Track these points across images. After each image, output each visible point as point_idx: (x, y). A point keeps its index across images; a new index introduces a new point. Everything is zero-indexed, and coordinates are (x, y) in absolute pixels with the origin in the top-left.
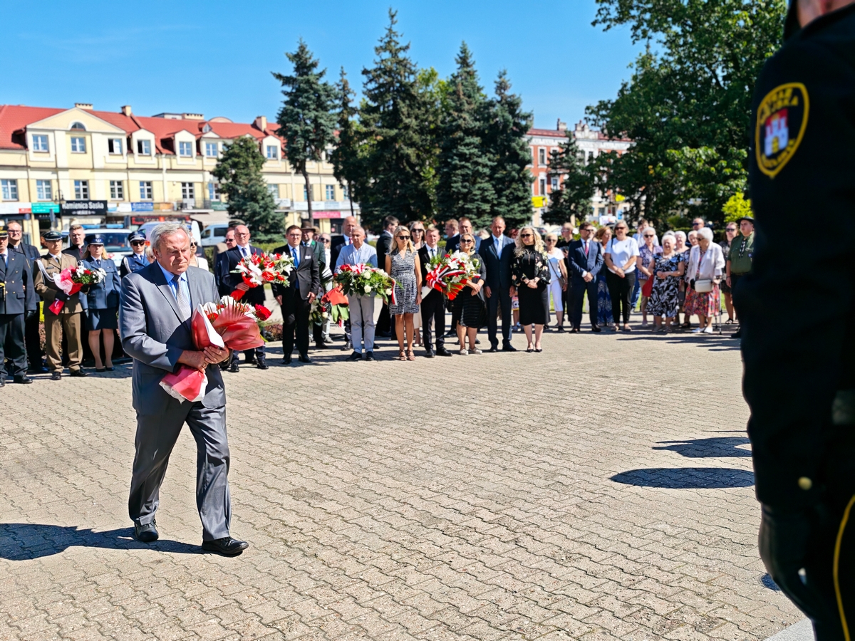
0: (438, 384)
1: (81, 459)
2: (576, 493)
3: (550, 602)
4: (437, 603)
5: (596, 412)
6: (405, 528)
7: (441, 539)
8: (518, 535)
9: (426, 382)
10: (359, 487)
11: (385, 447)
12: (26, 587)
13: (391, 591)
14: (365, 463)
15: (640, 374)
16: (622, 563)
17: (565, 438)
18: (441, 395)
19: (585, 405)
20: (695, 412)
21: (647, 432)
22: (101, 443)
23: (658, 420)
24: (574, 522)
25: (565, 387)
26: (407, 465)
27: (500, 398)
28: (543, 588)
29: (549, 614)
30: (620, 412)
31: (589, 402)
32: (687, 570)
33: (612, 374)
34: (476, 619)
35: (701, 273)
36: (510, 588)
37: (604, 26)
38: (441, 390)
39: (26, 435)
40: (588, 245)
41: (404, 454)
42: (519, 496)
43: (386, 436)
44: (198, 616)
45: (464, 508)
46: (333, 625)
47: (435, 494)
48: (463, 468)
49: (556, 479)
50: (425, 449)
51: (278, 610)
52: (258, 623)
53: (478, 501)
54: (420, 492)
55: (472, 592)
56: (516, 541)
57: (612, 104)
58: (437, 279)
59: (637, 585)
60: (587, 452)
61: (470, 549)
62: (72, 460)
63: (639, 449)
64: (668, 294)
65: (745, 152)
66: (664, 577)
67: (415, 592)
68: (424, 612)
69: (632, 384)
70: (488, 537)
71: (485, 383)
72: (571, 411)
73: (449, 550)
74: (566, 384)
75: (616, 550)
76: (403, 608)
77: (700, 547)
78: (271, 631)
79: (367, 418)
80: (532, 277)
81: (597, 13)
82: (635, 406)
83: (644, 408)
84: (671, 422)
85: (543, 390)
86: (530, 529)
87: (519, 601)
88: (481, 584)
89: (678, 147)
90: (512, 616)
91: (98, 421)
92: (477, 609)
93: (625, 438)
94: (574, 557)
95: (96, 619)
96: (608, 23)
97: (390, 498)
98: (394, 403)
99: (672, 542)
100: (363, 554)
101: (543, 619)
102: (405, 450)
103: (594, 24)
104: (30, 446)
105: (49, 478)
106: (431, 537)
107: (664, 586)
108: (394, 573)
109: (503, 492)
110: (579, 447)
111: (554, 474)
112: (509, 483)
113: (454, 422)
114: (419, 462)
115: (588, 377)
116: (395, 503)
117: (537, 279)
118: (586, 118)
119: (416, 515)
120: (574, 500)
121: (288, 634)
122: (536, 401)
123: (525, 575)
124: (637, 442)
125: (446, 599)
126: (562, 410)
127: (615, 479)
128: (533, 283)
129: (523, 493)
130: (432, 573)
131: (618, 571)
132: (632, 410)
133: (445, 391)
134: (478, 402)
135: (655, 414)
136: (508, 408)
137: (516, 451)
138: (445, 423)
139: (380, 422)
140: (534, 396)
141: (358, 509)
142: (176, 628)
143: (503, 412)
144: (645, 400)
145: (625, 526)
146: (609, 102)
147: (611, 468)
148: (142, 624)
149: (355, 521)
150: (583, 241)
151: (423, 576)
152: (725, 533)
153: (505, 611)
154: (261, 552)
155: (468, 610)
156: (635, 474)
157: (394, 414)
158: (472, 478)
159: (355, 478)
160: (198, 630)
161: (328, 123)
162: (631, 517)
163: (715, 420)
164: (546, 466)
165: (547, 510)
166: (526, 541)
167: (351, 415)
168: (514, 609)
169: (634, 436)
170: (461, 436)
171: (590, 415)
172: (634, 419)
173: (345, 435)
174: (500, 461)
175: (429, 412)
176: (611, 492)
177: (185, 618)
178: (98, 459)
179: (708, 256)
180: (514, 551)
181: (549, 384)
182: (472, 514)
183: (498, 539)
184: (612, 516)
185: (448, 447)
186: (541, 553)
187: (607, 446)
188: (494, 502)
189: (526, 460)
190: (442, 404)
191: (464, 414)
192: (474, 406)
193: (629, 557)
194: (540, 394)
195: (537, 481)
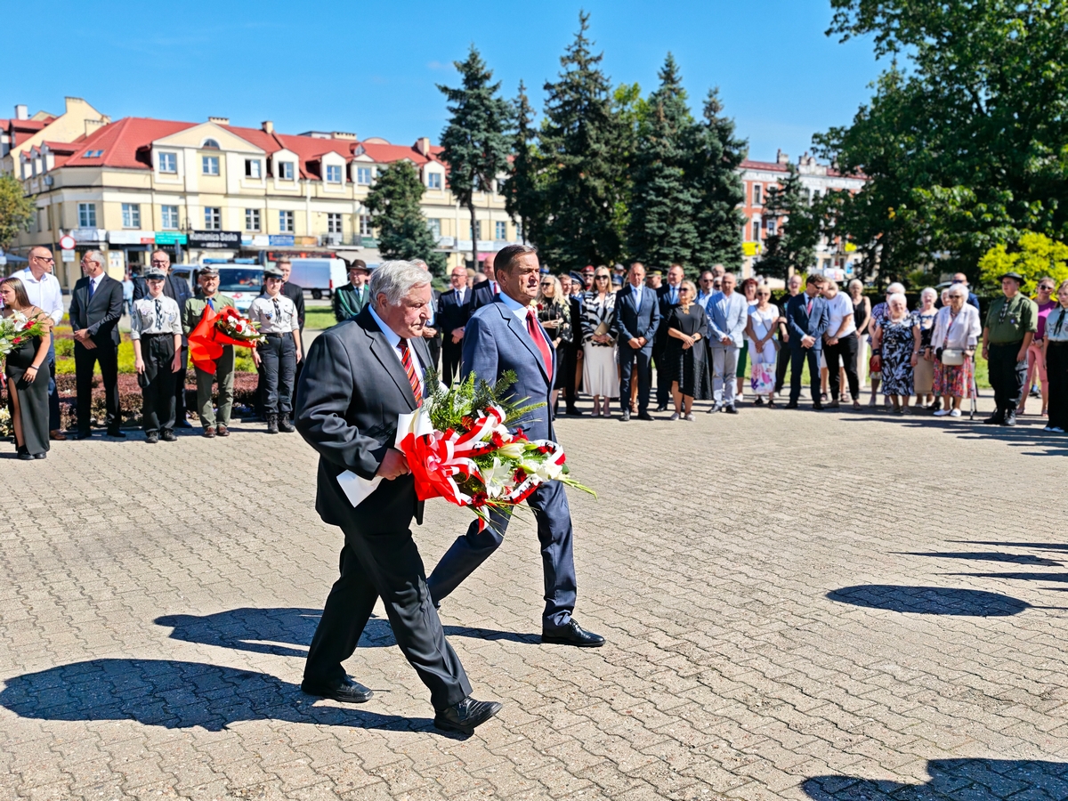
0: (613, 466)
1: (173, 539)
2: (779, 616)
3: (738, 764)
4: (590, 756)
5: (810, 511)
7: (601, 669)
8: (701, 669)
9: (599, 463)
10: (504, 592)
12: (81, 700)
13: (532, 735)
14: (514, 562)
15: (868, 465)
16: (836, 715)
17: (769, 542)
18: (615, 480)
19: (796, 502)
20: (938, 518)
21: (874, 541)
22: (199, 520)
23: (889, 525)
24: (775, 655)
25: (772, 477)
27: (689, 487)
28: (730, 744)
29: (736, 781)
30: (840, 513)
31: (802, 498)
32: (923, 730)
33: (832, 463)
34: (638, 782)
35: (950, 341)
36: (686, 741)
37: (841, 36)
38: (616, 473)
39: (111, 506)
40: (812, 304)
42: (706, 616)
44: (285, 753)
45: (635, 628)
46: (454, 778)
47: (599, 608)
48: (637, 575)
49: (754, 596)
51: (385, 752)
52: (358, 768)
53: (654, 620)
55: (637, 743)
56: (698, 677)
57: (846, 132)
59: (854, 748)
60: (797, 562)
61: (639, 684)
62: (161, 540)
63: (864, 562)
65: (1011, 194)
66: (891, 739)
67: (563, 738)
68: (573, 767)
69: (857, 477)
70: (663, 669)
71: (672, 468)
72: (778, 507)
73: (610, 683)
74: (774, 473)
75: (828, 697)
76: (546, 759)
77: (941, 699)
78: (374, 780)
81: (832, 19)
82: (860, 505)
83: (871, 508)
84: (905, 528)
85: (744, 480)
86: (717, 661)
87: (697, 759)
88: (649, 733)
89: (927, 186)
90: (687, 780)
91: (198, 493)
92: (642, 768)
93: (845, 547)
94: (774, 703)
95: (159, 749)
96: (846, 32)
99: (904, 690)
100: (501, 683)
101: (727, 788)
103: (828, 33)
104: (115, 519)
105: (130, 560)
106: (589, 664)
107: (891, 752)
108: (539, 710)
109: (685, 610)
110: (786, 555)
111: (753, 589)
112: (694, 599)
113: (630, 515)
115: (801, 466)
118: (812, 149)
120: (777, 626)
121: (394, 785)
122: (734, 493)
123: (707, 724)
124: (860, 552)
125: (602, 751)
126: (767, 506)
127: (832, 596)
129: (711, 612)
130: (587, 713)
131: (831, 727)
132: (857, 510)
133: (621, 475)
134: (661, 491)
135: (886, 517)
136: (698, 501)
137: (705, 556)
138: (618, 516)
140: (733, 487)
142: (254, 767)
143: (692, 505)
144: (874, 499)
145: (843, 665)
146: (842, 129)
147: (827, 586)
148: (213, 759)
151: (575, 717)
152: (975, 682)
153: (678, 773)
154: (374, 671)
155: (630, 767)
158: (647, 589)
159: (501, 580)
160: (281, 772)
161: (500, 146)
162: (851, 653)
163: (963, 529)
164: (742, 579)
165: (740, 637)
166: (711, 678)
168: (689, 771)
169: (858, 544)
170: (637, 533)
171: (803, 515)
172: (858, 522)
174: (683, 568)
176: (825, 617)
177: (268, 756)
178: (192, 541)
179: (960, 319)
180: (694, 690)
181: (753, 473)
182: (644, 636)
183: (675, 673)
184: (825, 650)
185: (620, 547)
186: (730, 695)
187: (822, 556)
188: (673, 622)
189: (717, 569)
190: (617, 492)
191: (642, 506)
192: (656, 496)
193: (845, 707)
194: (740, 485)
195: (729, 597)
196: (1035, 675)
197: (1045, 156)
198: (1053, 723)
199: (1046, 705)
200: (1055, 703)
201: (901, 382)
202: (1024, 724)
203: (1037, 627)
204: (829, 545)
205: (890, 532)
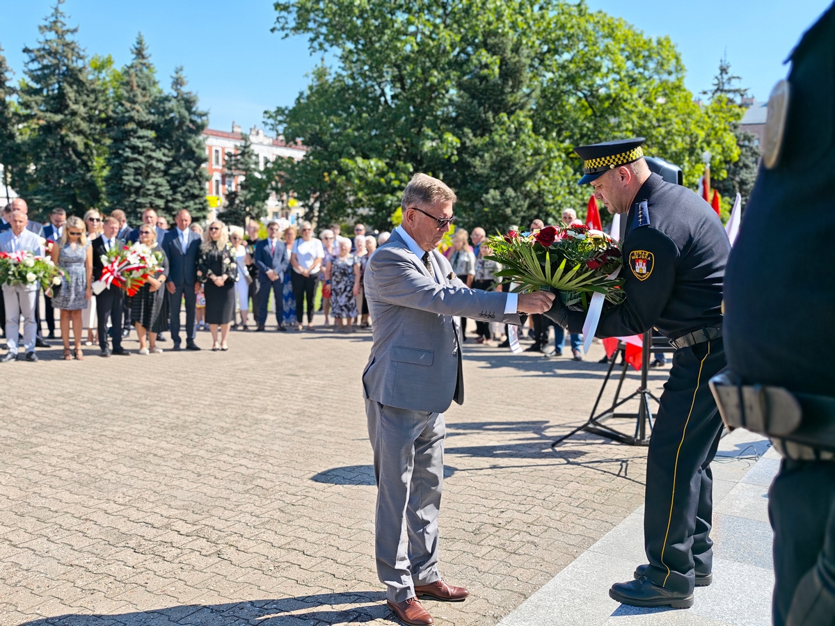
0: (117, 386)
2: (277, 496)
5: (289, 411)
6: (89, 548)
7: (132, 558)
8: (220, 547)
9: (103, 383)
10: (29, 504)
11: (58, 457)
14: (34, 476)
15: (328, 372)
16: (333, 568)
17: (261, 439)
18: (121, 397)
19: (277, 404)
21: (341, 430)
23: (350, 417)
24: (278, 528)
25: (255, 386)
26: (86, 477)
28: (253, 604)
30: (313, 411)
31: (281, 401)
37: (283, 34)
38: (120, 392)
40: (274, 244)
41: (82, 464)
42: (217, 503)
43: (58, 444)
45: (158, 521)
47: (122, 507)
48: (152, 476)
49: (255, 483)
50: (106, 458)
53: (173, 512)
54: (104, 506)
55: (174, 616)
56: (219, 554)
57: (290, 111)
58: (115, 273)
59: (350, 591)
60: (285, 452)
61: (167, 566)
63: (336, 447)
64: (346, 296)
65: (411, 167)
69: (321, 382)
70: (187, 551)
71: (170, 384)
72: (264, 410)
73: (143, 570)
74: (257, 383)
75: (325, 555)
79: (34, 425)
80: (219, 274)
81: (275, 20)
82: (327, 404)
83: (335, 405)
85: (232, 390)
86: (232, 539)
87: (228, 621)
88: (183, 606)
89: (352, 157)
93: (321, 437)
94: (283, 566)
96: (286, 32)
97: (69, 515)
98: (66, 407)
100: (39, 583)
102: (82, 460)
103: (273, 30)
106: (121, 556)
108: (79, 603)
109: (199, 500)
110: (275, 447)
111: (253, 478)
112: (205, 490)
113: (139, 427)
114: (100, 472)
115: (278, 376)
116: (75, 520)
117: (225, 277)
118: (263, 122)
119: (101, 533)
120: (277, 504)
122: (226, 401)
123: (232, 591)
124: (332, 440)
126: (255, 410)
127: (315, 479)
128: (220, 281)
129: (221, 500)
130: (125, 598)
131: (331, 577)
132: (325, 408)
133: (125, 393)
134: (163, 404)
135: (347, 411)
136: (197, 410)
137: (209, 455)
138: (127, 428)
139: (51, 430)
140: (224, 397)
141: (30, 530)
143: (192, 414)
144: (336, 398)
145: (331, 528)
146: (286, 108)
147: (311, 468)
149: (26, 545)
150: (269, 240)
151: (114, 603)
156: (335, 473)
157: (67, 420)
158: (163, 487)
159: (24, 494)
162: (336, 517)
164: (243, 470)
165: (248, 517)
166: (229, 553)
167: (14, 422)
169: (330, 434)
170: (147, 441)
171: (284, 415)
172: (327, 417)
173: (8, 445)
174: (193, 466)
175: (108, 416)
176: (313, 493)
180: (217, 565)
181: (239, 384)
182: (166, 527)
183: (198, 553)
184: (317, 519)
185: (133, 454)
186: (247, 564)
187: (303, 446)
188: (190, 512)
189: (221, 464)
190: (123, 408)
191: (148, 417)
192: (160, 409)
193: (339, 561)
194: (230, 394)
195: (235, 486)
196: (468, 517)
197: (433, 139)
198: (485, 550)
199: (478, 538)
200: (484, 536)
201: (344, 308)
202: (465, 554)
203: (464, 483)
204: (308, 436)
205: (352, 422)
